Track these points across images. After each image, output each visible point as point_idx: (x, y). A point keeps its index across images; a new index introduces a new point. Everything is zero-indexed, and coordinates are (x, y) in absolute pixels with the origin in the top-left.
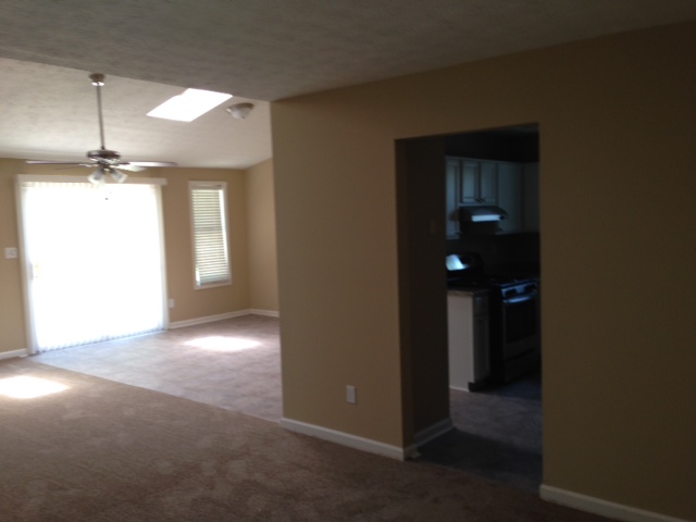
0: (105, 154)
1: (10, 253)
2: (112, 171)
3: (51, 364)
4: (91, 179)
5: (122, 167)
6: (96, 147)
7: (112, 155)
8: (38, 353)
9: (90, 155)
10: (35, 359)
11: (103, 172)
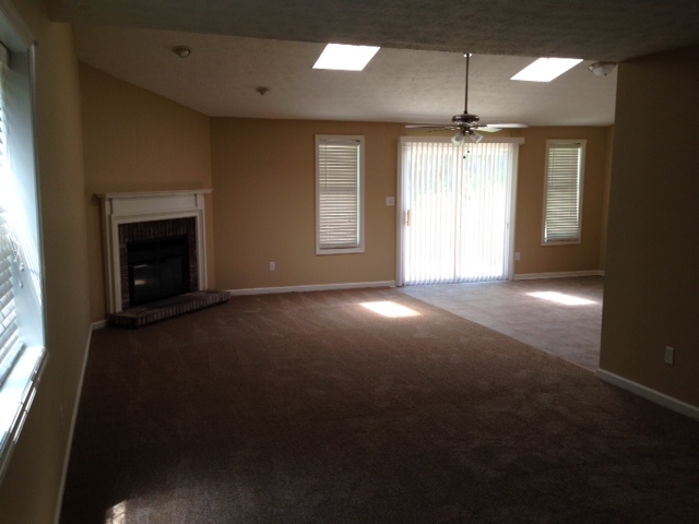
0: (467, 118)
1: (389, 201)
2: (471, 132)
3: (412, 295)
4: (453, 140)
5: (480, 129)
6: (460, 111)
7: (473, 118)
8: (403, 285)
9: (454, 119)
10: (400, 290)
11: (464, 133)
